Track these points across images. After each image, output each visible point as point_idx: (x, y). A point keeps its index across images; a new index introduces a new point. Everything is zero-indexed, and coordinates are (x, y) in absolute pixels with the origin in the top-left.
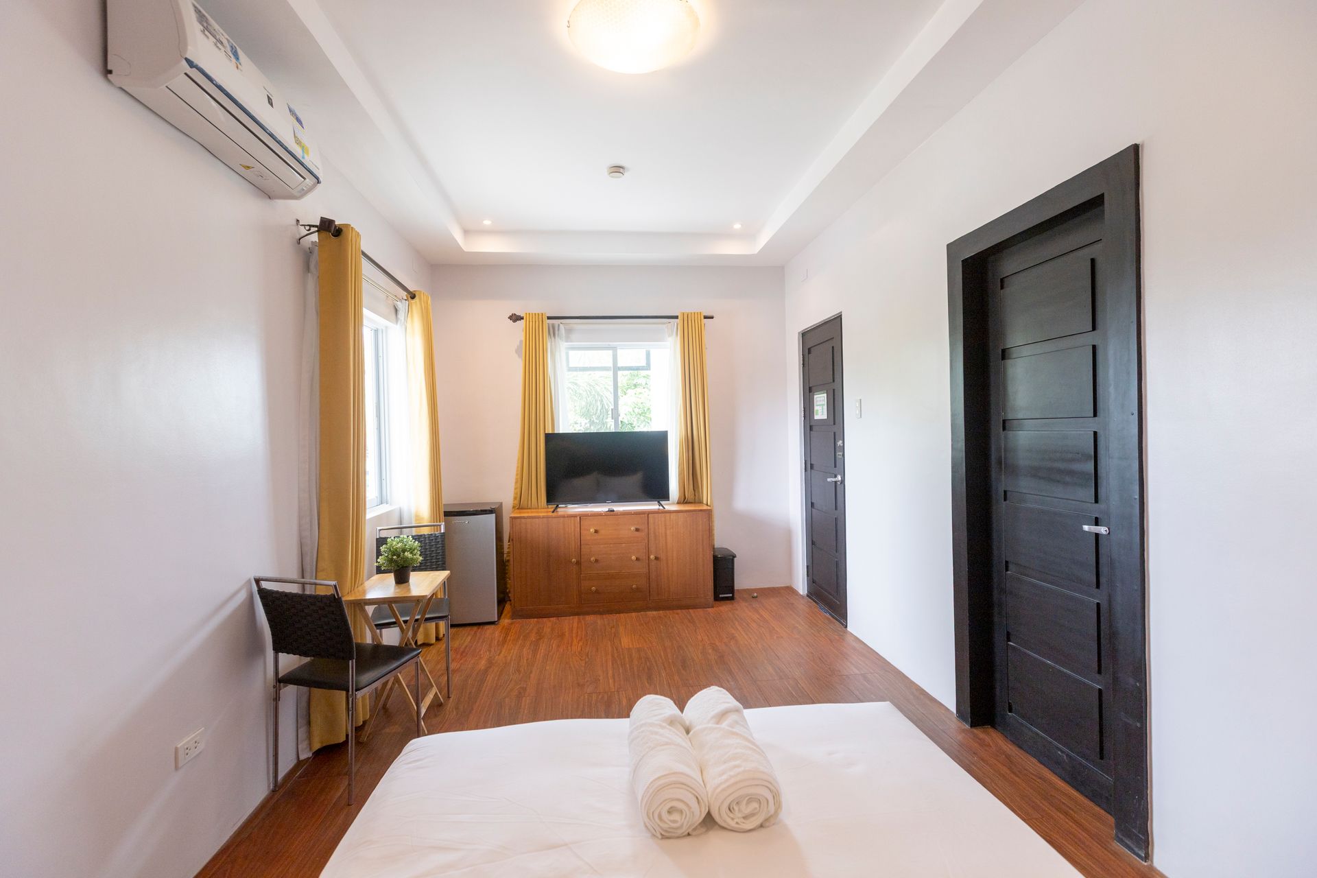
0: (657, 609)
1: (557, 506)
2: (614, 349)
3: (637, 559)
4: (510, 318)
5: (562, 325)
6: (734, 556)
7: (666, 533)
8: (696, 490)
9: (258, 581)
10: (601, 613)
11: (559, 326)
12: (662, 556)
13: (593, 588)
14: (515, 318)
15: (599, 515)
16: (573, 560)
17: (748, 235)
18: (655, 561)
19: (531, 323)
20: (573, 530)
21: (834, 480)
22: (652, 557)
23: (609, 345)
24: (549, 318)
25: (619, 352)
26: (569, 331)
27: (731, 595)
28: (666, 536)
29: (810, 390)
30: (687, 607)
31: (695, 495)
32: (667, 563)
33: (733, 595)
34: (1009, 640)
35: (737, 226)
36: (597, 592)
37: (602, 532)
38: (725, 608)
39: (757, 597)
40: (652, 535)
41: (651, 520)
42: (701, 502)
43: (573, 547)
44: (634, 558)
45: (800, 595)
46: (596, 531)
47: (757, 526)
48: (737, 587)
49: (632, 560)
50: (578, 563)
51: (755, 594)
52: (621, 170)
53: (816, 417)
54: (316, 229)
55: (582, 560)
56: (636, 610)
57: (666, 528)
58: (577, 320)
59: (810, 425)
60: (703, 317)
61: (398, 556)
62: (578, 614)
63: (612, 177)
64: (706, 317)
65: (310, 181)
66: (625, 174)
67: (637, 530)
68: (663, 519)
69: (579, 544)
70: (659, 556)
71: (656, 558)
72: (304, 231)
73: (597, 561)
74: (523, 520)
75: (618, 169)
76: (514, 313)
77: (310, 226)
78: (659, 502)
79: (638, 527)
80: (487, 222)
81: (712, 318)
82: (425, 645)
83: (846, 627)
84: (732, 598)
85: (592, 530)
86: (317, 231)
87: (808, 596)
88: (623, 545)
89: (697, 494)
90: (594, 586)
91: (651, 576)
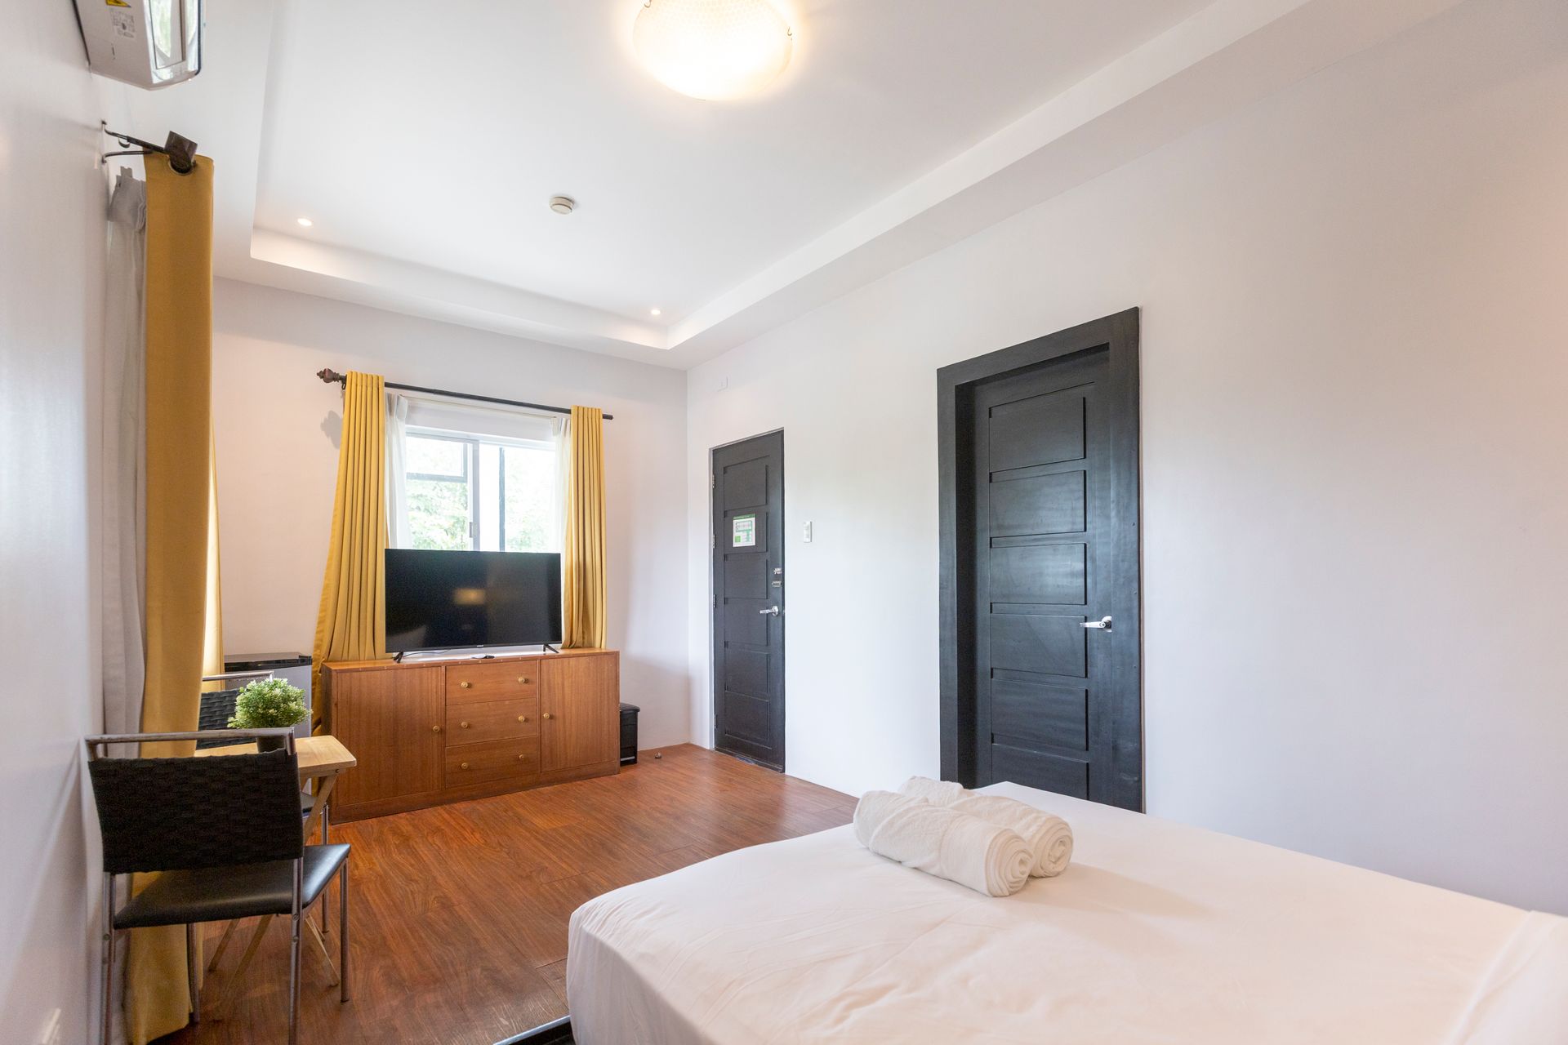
0: (550, 783)
1: (402, 653)
2: (475, 442)
3: (526, 720)
4: (322, 375)
5: (404, 399)
6: (636, 710)
7: (563, 684)
8: (586, 632)
9: (92, 745)
10: (474, 798)
11: (398, 398)
12: (558, 714)
13: (464, 764)
14: (331, 377)
15: (472, 663)
16: (434, 727)
17: (661, 327)
18: (549, 721)
19: (359, 387)
20: (434, 685)
21: (768, 611)
22: (545, 715)
23: (468, 436)
24: (387, 385)
25: (481, 446)
26: (412, 408)
27: (633, 758)
28: (563, 688)
29: (725, 514)
30: (588, 777)
31: (583, 638)
32: (564, 723)
33: (636, 758)
34: (993, 742)
35: (655, 312)
36: (469, 769)
37: (478, 686)
38: (630, 772)
39: (660, 758)
40: (545, 686)
41: (544, 668)
42: (591, 646)
43: (435, 707)
44: (521, 718)
45: (708, 750)
46: (470, 686)
47: (653, 672)
48: (639, 749)
49: (519, 722)
50: (442, 731)
51: (659, 754)
52: (569, 204)
53: (735, 545)
54: (140, 148)
55: (447, 727)
56: (524, 788)
57: (563, 678)
58: (427, 394)
59: (724, 554)
60: (601, 417)
61: (277, 708)
62: (441, 803)
63: (555, 210)
64: (605, 417)
65: (190, 64)
66: (574, 211)
67: (526, 681)
68: (560, 667)
69: (443, 704)
70: (554, 714)
71: (551, 717)
72: (114, 145)
73: (469, 727)
74: (355, 674)
75: (566, 202)
76: (327, 368)
77: (129, 139)
78: (547, 646)
79: (527, 677)
80: (305, 222)
81: (612, 418)
83: (784, 771)
84: (635, 761)
85: (464, 684)
86: (144, 153)
87: (717, 749)
88: (507, 702)
89: (586, 637)
90: (465, 762)
91: (543, 742)
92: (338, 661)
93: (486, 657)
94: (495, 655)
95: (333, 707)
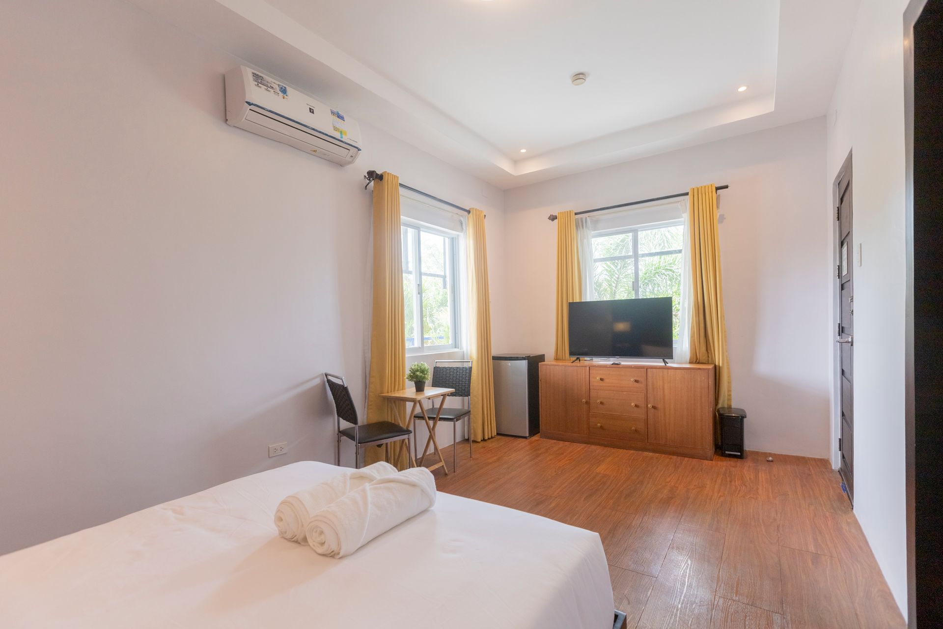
0: (656, 451)
1: (577, 358)
2: (635, 232)
3: (636, 406)
4: (549, 218)
5: (590, 218)
6: (743, 417)
8: (709, 351)
9: (326, 375)
10: (605, 446)
11: (586, 219)
12: (660, 406)
13: (599, 425)
14: (553, 218)
15: (605, 366)
16: (583, 400)
18: (653, 410)
19: (562, 220)
20: (584, 376)
22: (650, 406)
23: (630, 228)
24: (576, 214)
25: (641, 235)
27: (739, 454)
28: (664, 389)
29: (842, 244)
32: (664, 413)
33: (742, 454)
36: (602, 428)
37: (606, 380)
39: (772, 461)
40: (650, 387)
41: (650, 374)
42: (711, 362)
43: (584, 389)
44: (633, 404)
45: (832, 469)
46: (602, 379)
48: (746, 448)
49: (630, 405)
50: (587, 403)
51: (770, 459)
52: (581, 76)
53: (844, 273)
55: (591, 401)
56: (636, 449)
57: (663, 382)
58: (600, 211)
59: (842, 284)
60: (715, 189)
62: (587, 443)
63: (578, 85)
64: (721, 188)
65: (353, 150)
66: (587, 80)
67: (636, 381)
68: (664, 374)
69: (588, 388)
70: (657, 406)
71: (654, 407)
73: (602, 403)
74: (548, 367)
75: (579, 77)
76: (551, 214)
78: (664, 360)
79: (637, 379)
80: (523, 151)
81: (726, 187)
82: (474, 442)
84: (741, 457)
85: (599, 378)
86: (373, 180)
87: (839, 471)
88: (625, 393)
89: (710, 356)
90: (599, 423)
91: (649, 423)
92: (561, 360)
93: (613, 364)
94: (623, 363)
95: (540, 381)
